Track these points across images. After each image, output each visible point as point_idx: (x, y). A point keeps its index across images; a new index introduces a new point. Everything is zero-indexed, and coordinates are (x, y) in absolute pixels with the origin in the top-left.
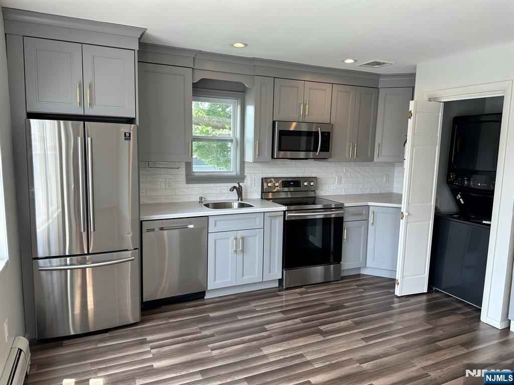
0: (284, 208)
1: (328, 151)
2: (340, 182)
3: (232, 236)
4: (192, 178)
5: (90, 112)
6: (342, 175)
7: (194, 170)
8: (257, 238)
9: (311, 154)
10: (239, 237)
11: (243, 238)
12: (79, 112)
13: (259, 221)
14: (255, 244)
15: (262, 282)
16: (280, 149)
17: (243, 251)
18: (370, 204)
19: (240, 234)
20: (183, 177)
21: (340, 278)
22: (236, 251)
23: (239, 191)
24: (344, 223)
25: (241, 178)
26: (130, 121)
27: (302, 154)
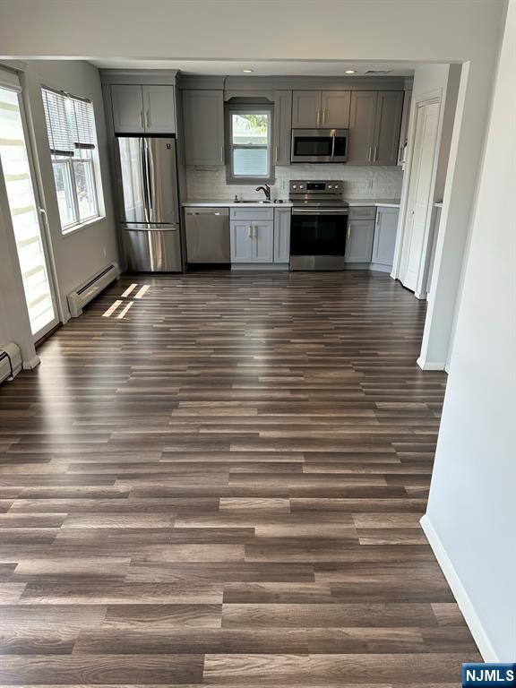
0: (291, 205)
1: (343, 154)
2: (371, 185)
3: (248, 223)
4: (232, 180)
5: (148, 131)
6: (374, 179)
7: (235, 173)
8: (269, 228)
9: (327, 158)
10: (253, 226)
11: (256, 227)
12: (142, 131)
13: (270, 214)
14: (267, 233)
15: (273, 264)
16: (295, 154)
17: (257, 237)
18: (376, 205)
19: (254, 223)
20: (223, 179)
21: (344, 269)
22: (251, 237)
23: (267, 193)
24: (349, 222)
25: (272, 180)
26: (172, 136)
27: (314, 159)
